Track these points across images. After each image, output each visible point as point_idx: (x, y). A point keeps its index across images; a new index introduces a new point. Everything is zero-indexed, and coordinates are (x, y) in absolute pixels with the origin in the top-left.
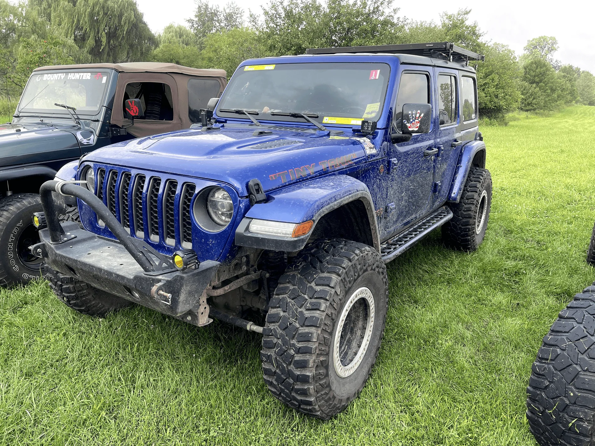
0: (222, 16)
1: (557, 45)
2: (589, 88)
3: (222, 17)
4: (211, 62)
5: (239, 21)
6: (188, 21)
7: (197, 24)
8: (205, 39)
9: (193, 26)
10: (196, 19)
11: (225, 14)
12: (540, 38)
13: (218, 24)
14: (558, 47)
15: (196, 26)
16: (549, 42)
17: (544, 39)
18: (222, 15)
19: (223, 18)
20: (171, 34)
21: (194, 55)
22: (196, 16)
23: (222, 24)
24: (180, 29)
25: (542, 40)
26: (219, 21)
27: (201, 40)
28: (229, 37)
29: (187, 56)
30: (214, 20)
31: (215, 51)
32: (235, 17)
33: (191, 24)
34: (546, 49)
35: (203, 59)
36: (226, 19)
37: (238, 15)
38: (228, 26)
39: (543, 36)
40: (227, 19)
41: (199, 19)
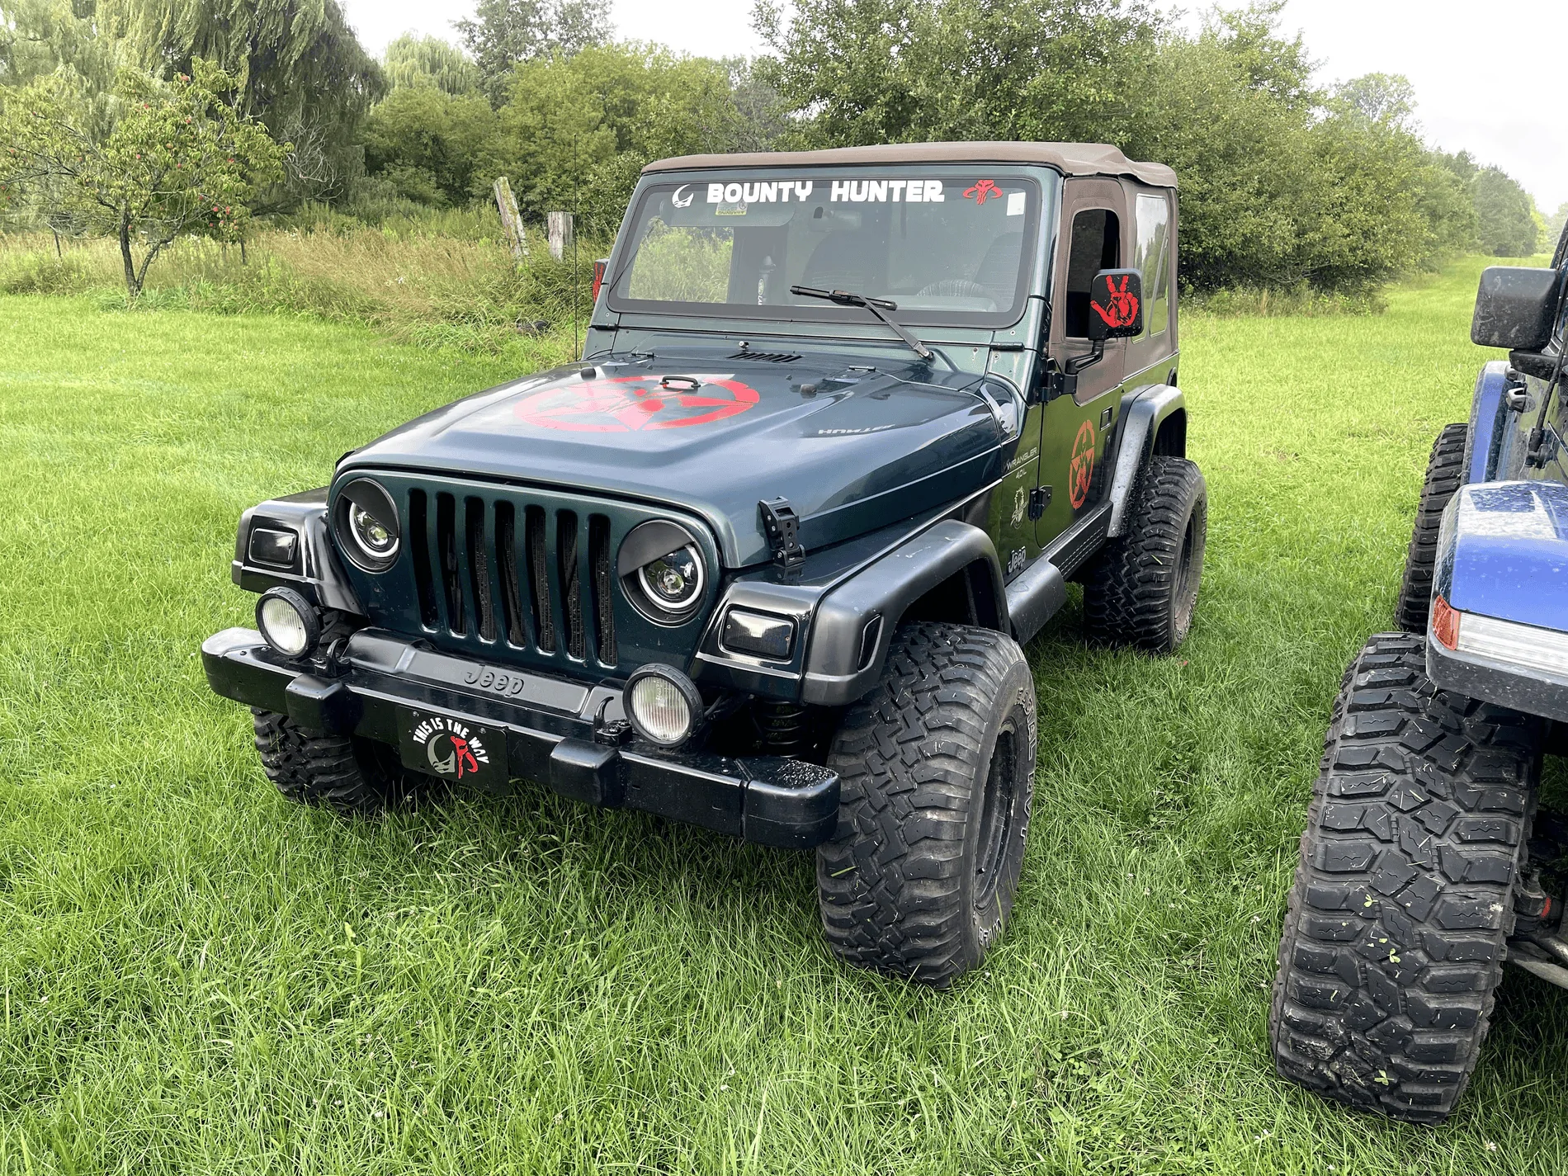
0: (551, 12)
1: (1413, 98)
2: (1500, 211)
3: (550, 16)
4: (528, 139)
5: (599, 26)
6: (460, 26)
7: (483, 34)
8: (507, 76)
9: (472, 39)
10: (480, 21)
11: (560, 9)
12: (1368, 78)
13: (539, 36)
14: (1415, 104)
15: (480, 40)
16: (1392, 89)
17: (1379, 80)
18: (553, 10)
19: (555, 18)
20: (410, 61)
21: (480, 120)
22: (480, 13)
23: (552, 36)
24: (434, 50)
25: (1373, 83)
26: (545, 27)
27: (495, 78)
28: (575, 71)
29: (464, 122)
30: (529, 24)
31: (540, 108)
32: (587, 16)
33: (466, 36)
34: (1384, 106)
35: (507, 131)
36: (563, 21)
37: (597, 11)
38: (568, 40)
39: (1375, 72)
40: (566, 22)
41: (487, 22)
